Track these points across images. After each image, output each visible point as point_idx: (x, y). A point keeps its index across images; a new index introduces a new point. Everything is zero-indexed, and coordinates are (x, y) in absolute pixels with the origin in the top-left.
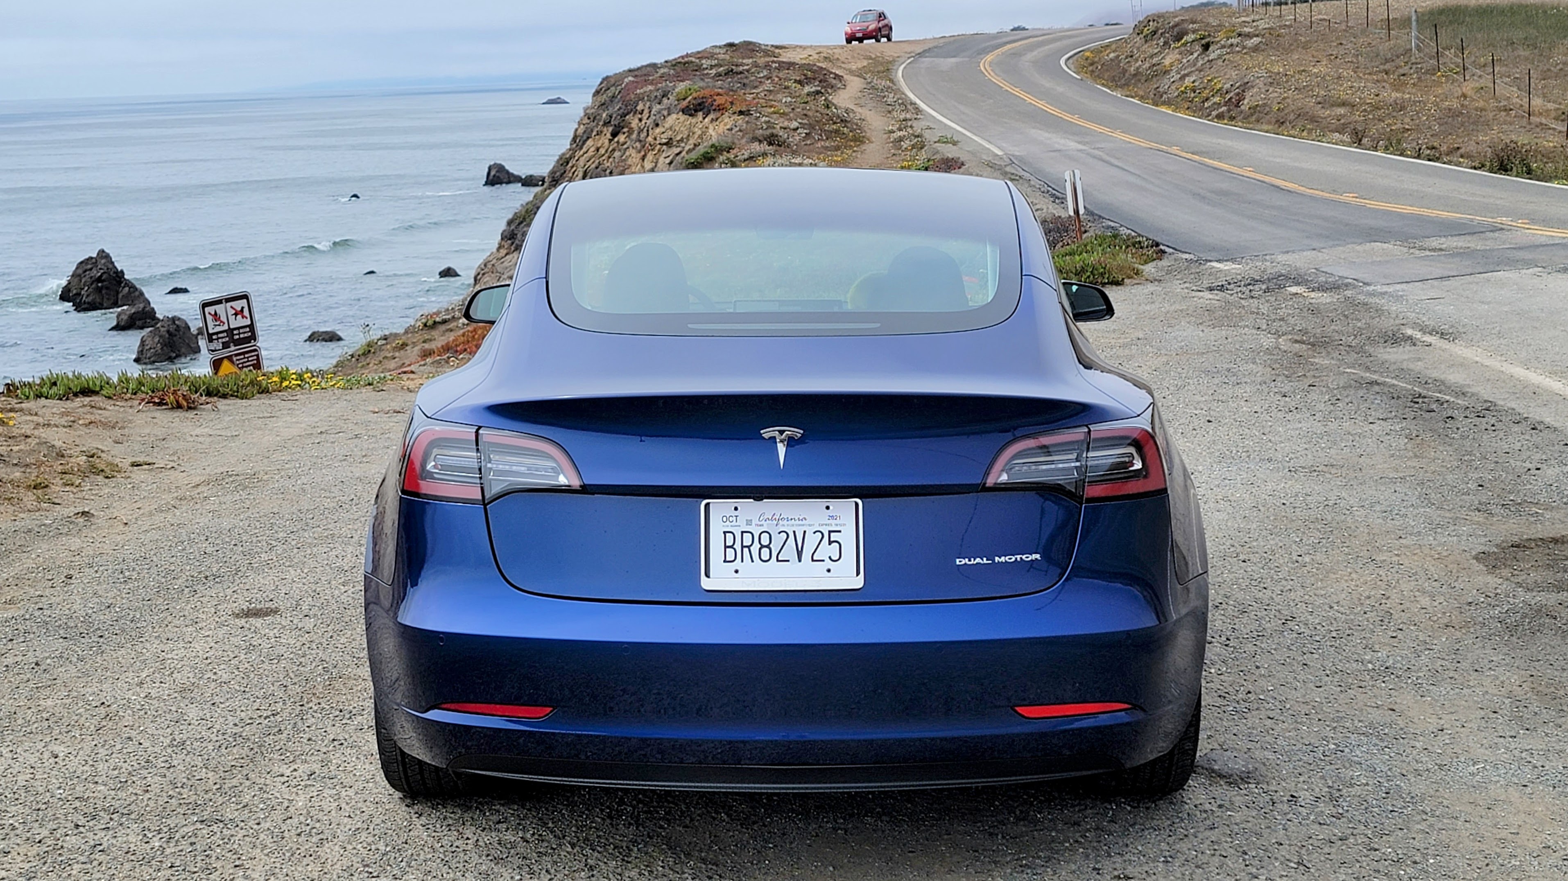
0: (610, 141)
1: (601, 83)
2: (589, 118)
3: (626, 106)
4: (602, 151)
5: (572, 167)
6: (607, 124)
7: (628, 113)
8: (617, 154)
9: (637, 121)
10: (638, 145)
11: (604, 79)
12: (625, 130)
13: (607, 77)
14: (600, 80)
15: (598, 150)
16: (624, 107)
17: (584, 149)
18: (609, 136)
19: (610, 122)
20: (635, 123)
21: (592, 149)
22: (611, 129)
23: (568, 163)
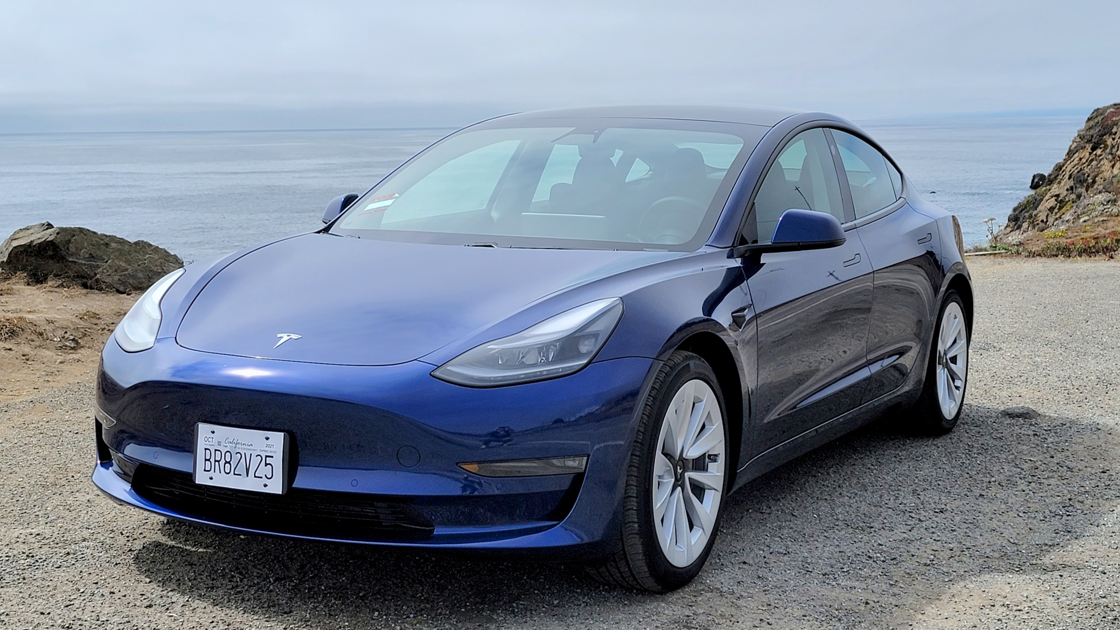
0: (1090, 154)
1: (1093, 113)
2: (1080, 138)
4: (1084, 160)
5: (1063, 172)
7: (1105, 134)
8: (1094, 163)
10: (1110, 157)
12: (1102, 146)
15: (1081, 159)
16: (1102, 130)
17: (1072, 159)
18: (1089, 150)
19: (1091, 140)
20: (1109, 141)
21: (1077, 159)
22: (1091, 145)
23: (1061, 169)
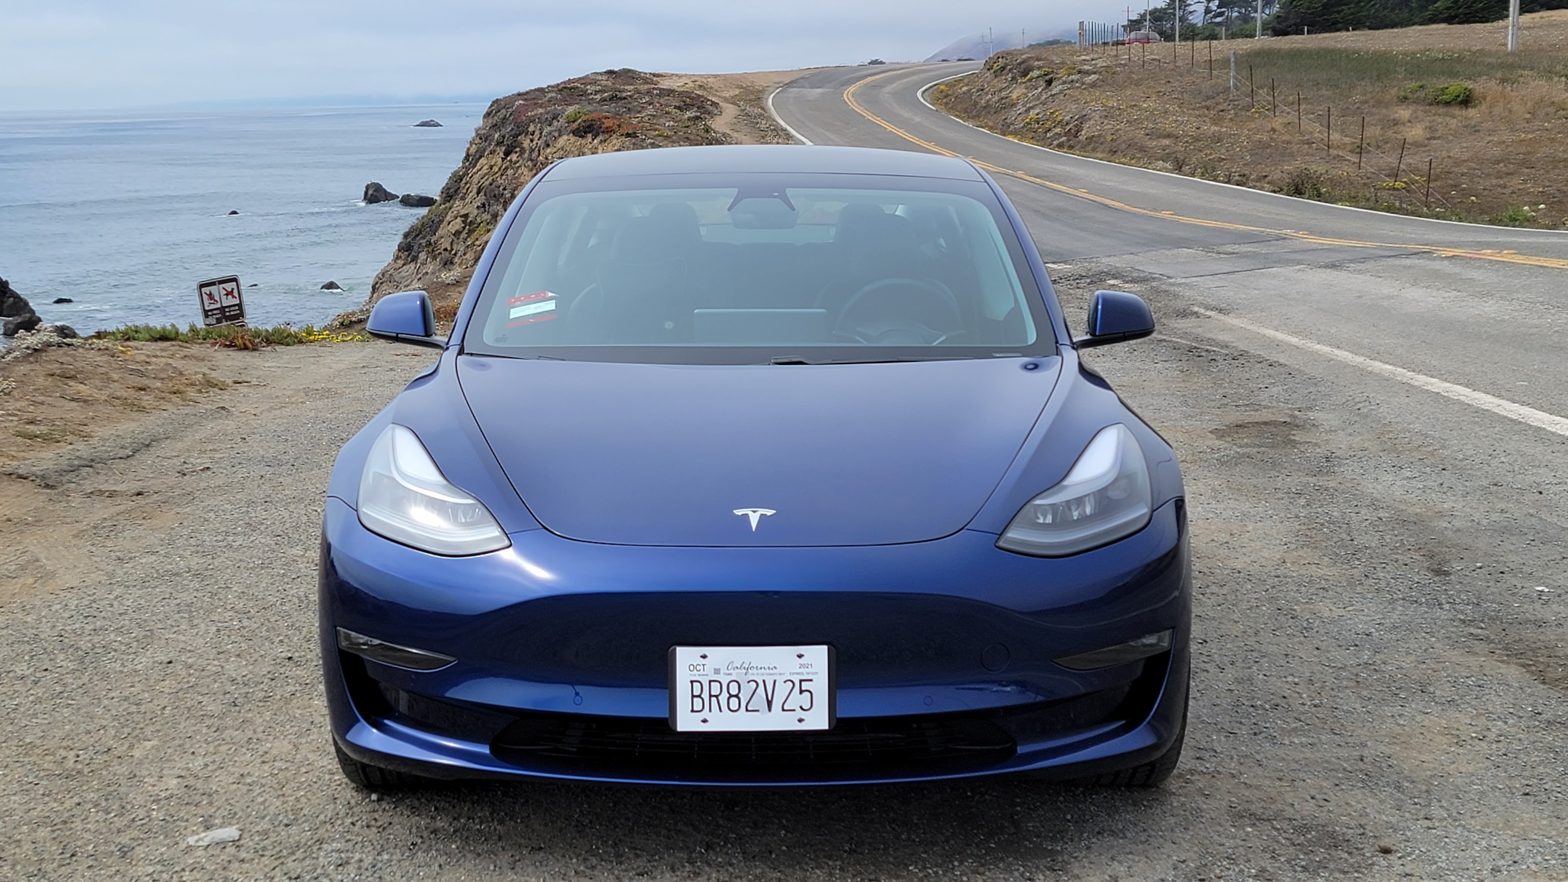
0: (503, 159)
1: (491, 106)
2: (481, 139)
3: (518, 127)
4: (496, 169)
5: (466, 184)
6: (499, 144)
7: (520, 134)
8: (510, 172)
9: (529, 141)
10: (530, 163)
11: (494, 102)
12: (518, 149)
13: (497, 100)
14: (490, 103)
15: (491, 167)
16: (516, 128)
17: (478, 167)
18: (502, 155)
19: (502, 142)
20: (526, 144)
21: (486, 167)
22: (503, 149)
23: (461, 180)
